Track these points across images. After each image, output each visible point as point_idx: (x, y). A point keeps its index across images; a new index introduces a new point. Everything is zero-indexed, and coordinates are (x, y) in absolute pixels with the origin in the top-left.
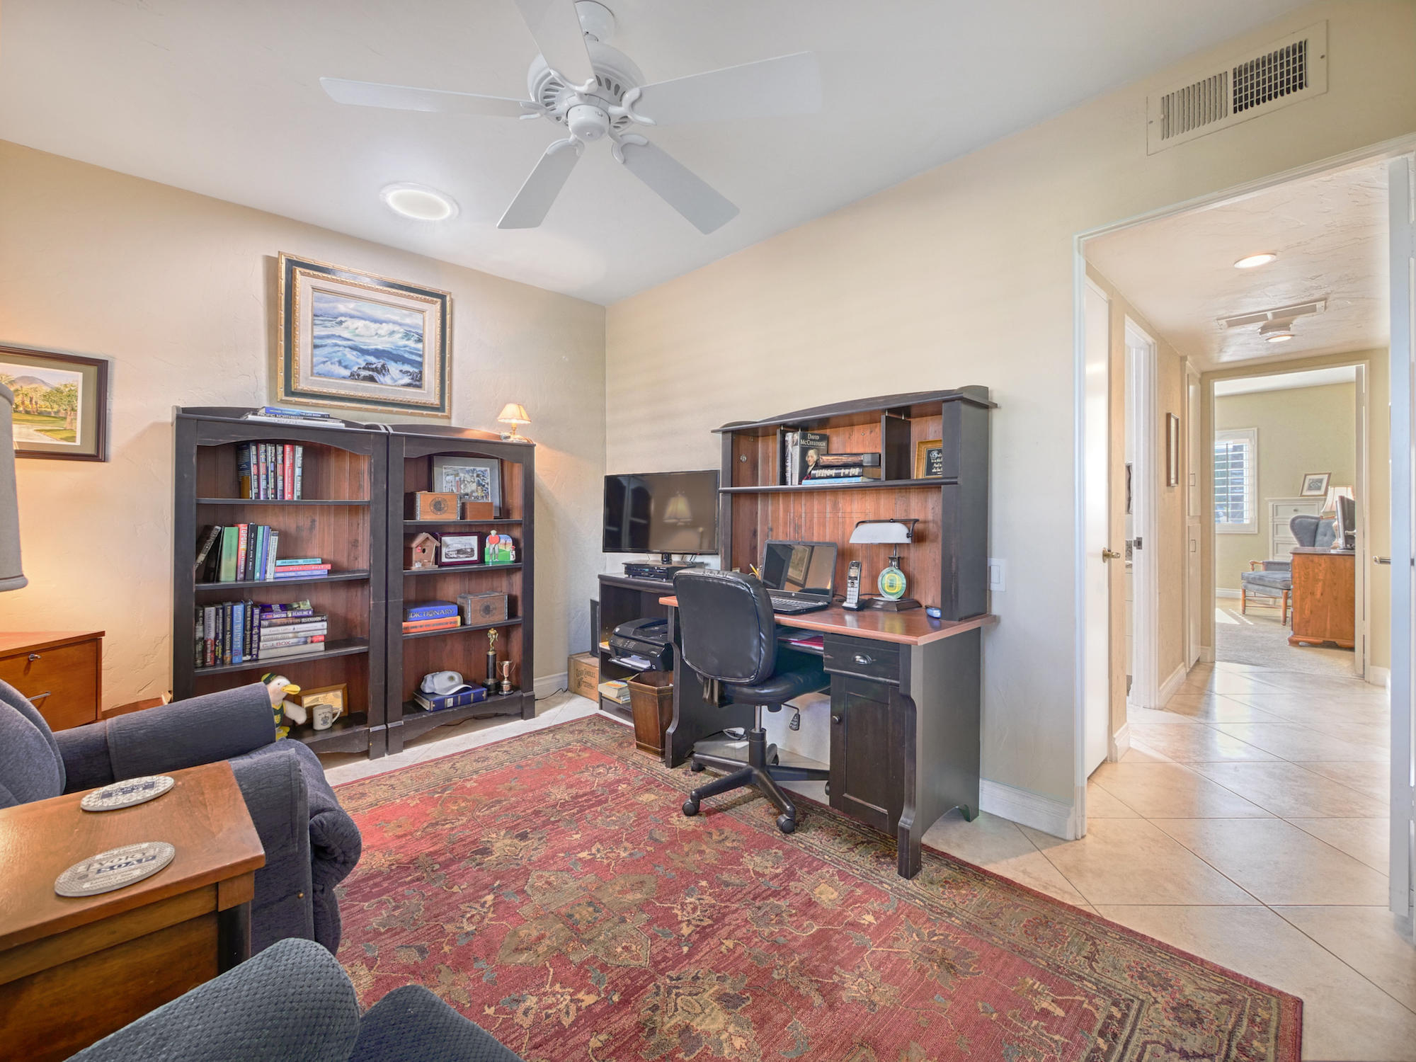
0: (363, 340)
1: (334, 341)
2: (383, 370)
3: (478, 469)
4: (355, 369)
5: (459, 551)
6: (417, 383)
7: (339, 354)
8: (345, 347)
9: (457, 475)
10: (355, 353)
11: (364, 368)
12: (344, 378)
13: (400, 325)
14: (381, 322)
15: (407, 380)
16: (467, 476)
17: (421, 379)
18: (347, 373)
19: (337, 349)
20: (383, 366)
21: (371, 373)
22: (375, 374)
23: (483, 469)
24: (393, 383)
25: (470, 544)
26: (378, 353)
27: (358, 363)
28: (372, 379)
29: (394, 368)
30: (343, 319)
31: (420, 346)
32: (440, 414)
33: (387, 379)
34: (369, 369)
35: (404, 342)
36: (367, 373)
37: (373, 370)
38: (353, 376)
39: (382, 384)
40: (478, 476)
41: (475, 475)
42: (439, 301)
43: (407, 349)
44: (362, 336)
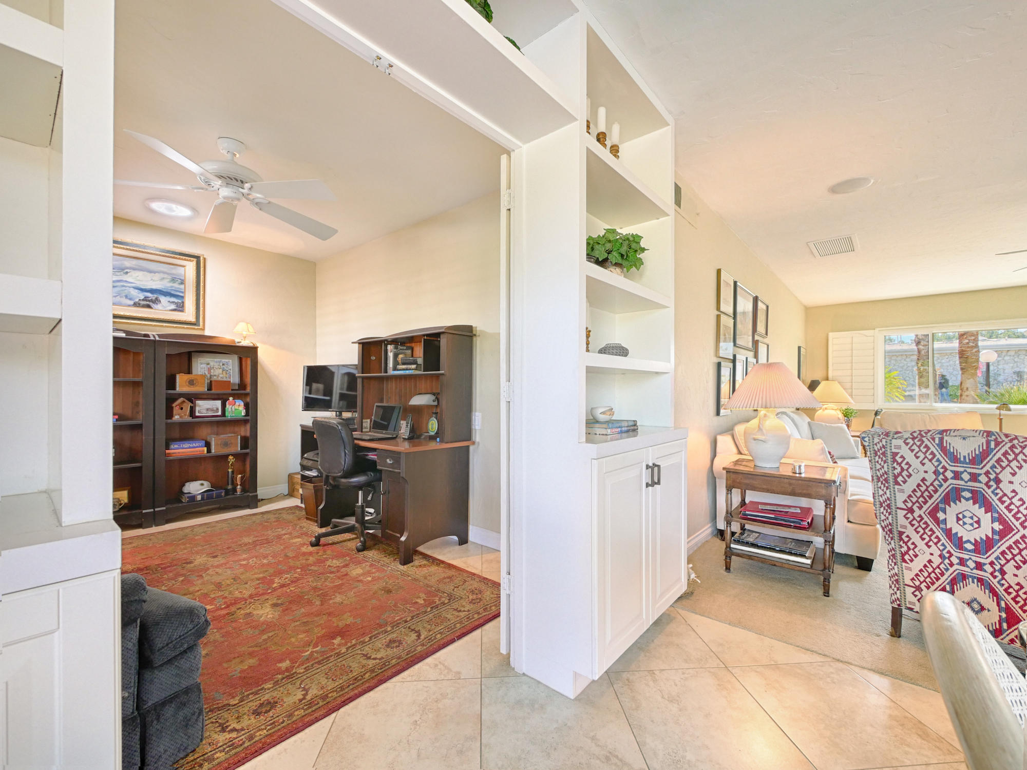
0: (141, 283)
1: (122, 284)
2: (157, 301)
3: (223, 360)
4: (137, 300)
5: (207, 410)
6: (181, 309)
7: (126, 291)
8: (130, 287)
9: (208, 364)
10: (137, 291)
11: (143, 300)
12: (129, 306)
13: (168, 274)
14: (155, 272)
15: (173, 307)
16: (215, 364)
17: (183, 306)
18: (132, 303)
19: (124, 288)
20: (157, 299)
21: (148, 303)
22: (151, 304)
23: (227, 360)
24: (164, 309)
25: (216, 405)
26: (152, 291)
27: (138, 297)
28: (149, 307)
29: (163, 299)
30: (128, 271)
31: (182, 286)
32: (196, 327)
33: (159, 306)
34: (146, 301)
35: (171, 284)
36: (145, 303)
37: (149, 301)
38: (136, 305)
39: (156, 309)
40: (223, 365)
41: (221, 364)
42: (195, 260)
43: (173, 288)
44: (142, 281)
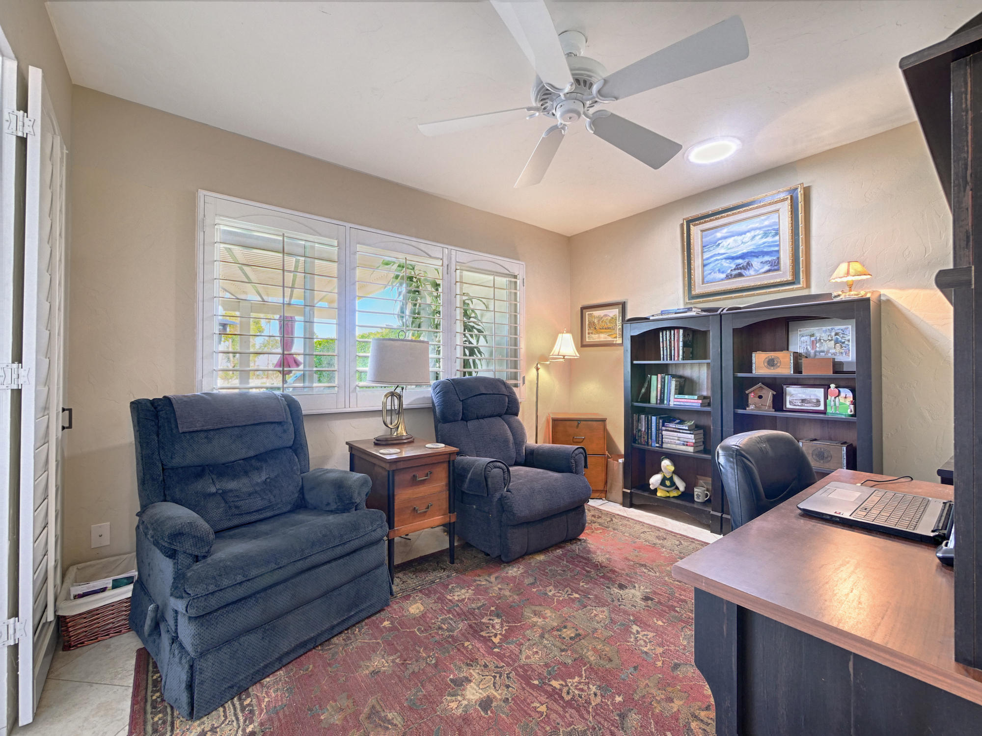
0: (733, 250)
1: (715, 258)
2: (748, 266)
3: (837, 328)
4: (729, 271)
5: (803, 401)
6: (776, 267)
7: (719, 265)
8: (722, 259)
9: (812, 335)
10: (728, 261)
11: (735, 269)
12: (722, 280)
13: (760, 229)
14: (745, 233)
15: (767, 268)
16: (823, 335)
17: (779, 263)
18: (723, 276)
19: (717, 262)
20: (748, 264)
21: (739, 271)
22: (742, 271)
23: (843, 327)
25: (815, 395)
26: (742, 256)
27: (731, 267)
28: (740, 275)
29: (756, 262)
30: (720, 242)
31: (777, 238)
32: (795, 286)
33: (752, 272)
34: (738, 269)
35: (764, 240)
36: (737, 272)
37: (741, 268)
38: (729, 277)
39: (748, 276)
40: (836, 334)
41: (833, 334)
42: (789, 196)
43: (766, 244)
44: (733, 248)
